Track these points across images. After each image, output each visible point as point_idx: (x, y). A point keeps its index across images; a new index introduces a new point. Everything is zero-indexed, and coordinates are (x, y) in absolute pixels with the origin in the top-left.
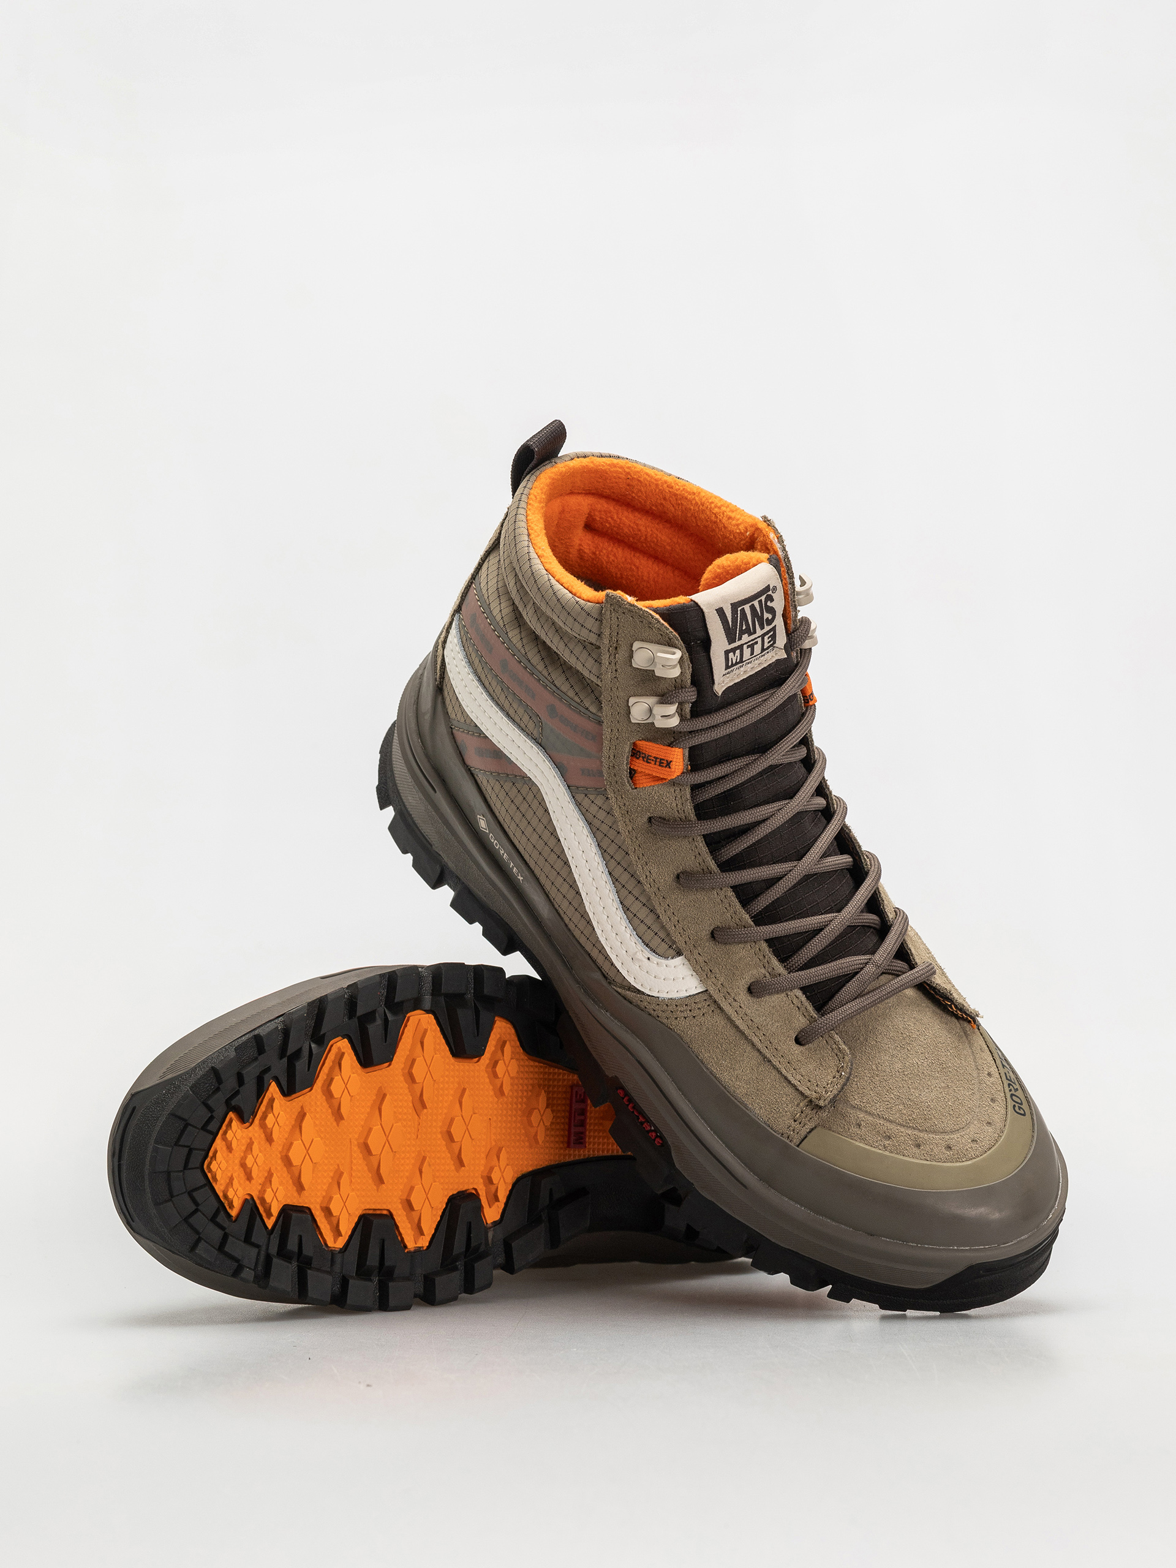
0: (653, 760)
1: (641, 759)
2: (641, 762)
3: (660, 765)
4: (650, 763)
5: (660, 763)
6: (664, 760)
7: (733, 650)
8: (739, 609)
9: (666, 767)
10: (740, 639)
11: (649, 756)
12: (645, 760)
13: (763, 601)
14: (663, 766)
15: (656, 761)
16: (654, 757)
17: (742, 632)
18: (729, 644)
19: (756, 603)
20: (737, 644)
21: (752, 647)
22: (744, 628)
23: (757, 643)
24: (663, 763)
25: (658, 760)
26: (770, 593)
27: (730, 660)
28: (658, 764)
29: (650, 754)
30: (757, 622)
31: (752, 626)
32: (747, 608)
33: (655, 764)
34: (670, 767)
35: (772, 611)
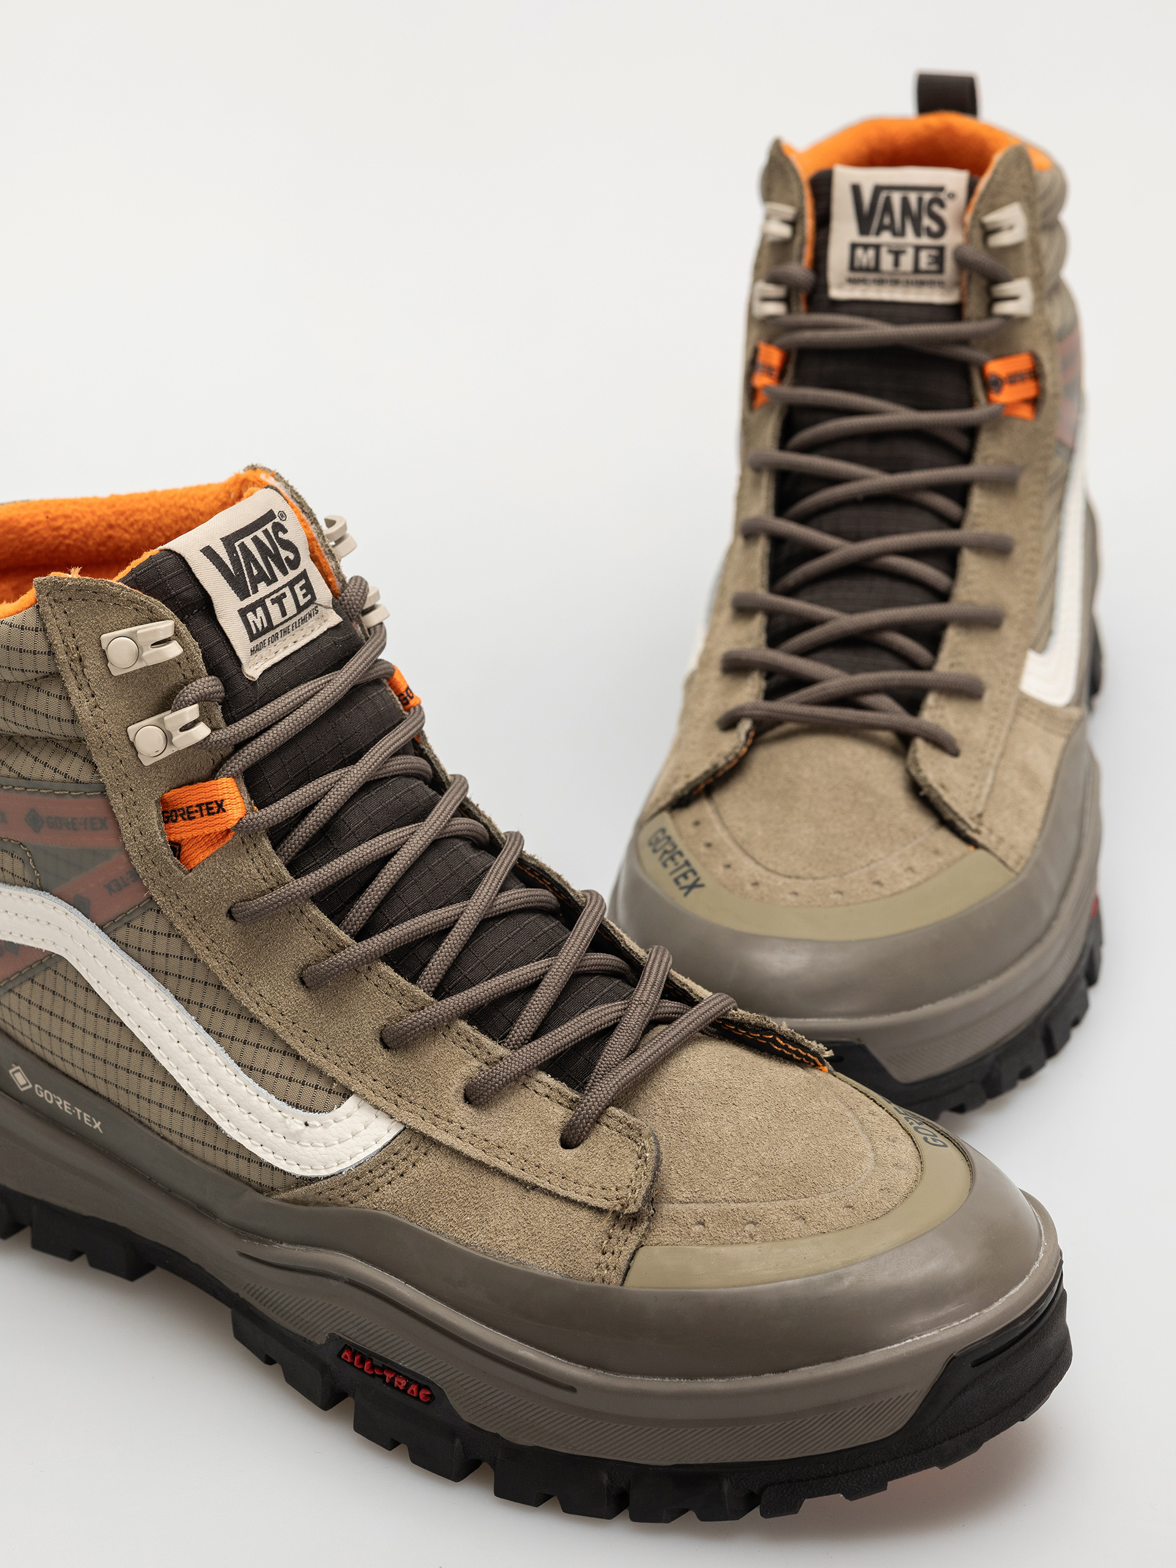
0: (196, 811)
1: (180, 818)
2: (182, 823)
3: (209, 814)
4: (194, 818)
5: (209, 809)
6: (211, 803)
7: (252, 608)
8: (237, 544)
9: (218, 812)
10: (256, 591)
11: (188, 808)
12: (186, 816)
13: (270, 531)
14: (213, 814)
15: (201, 810)
16: (197, 806)
17: (255, 581)
18: (242, 599)
19: (259, 534)
20: (253, 598)
21: (279, 601)
22: (255, 572)
23: (284, 595)
24: (212, 808)
25: (204, 807)
26: (277, 520)
27: (252, 624)
28: (205, 812)
29: (189, 804)
30: (272, 563)
31: (269, 573)
32: (248, 541)
33: (202, 816)
34: (224, 811)
35: (289, 546)
